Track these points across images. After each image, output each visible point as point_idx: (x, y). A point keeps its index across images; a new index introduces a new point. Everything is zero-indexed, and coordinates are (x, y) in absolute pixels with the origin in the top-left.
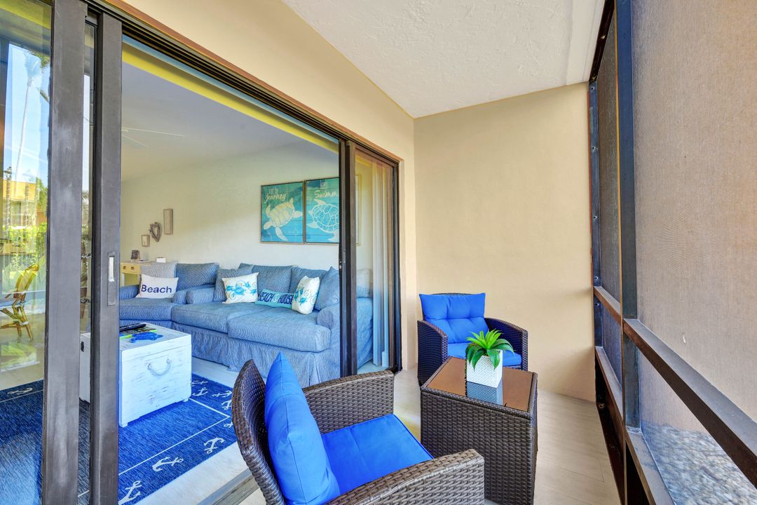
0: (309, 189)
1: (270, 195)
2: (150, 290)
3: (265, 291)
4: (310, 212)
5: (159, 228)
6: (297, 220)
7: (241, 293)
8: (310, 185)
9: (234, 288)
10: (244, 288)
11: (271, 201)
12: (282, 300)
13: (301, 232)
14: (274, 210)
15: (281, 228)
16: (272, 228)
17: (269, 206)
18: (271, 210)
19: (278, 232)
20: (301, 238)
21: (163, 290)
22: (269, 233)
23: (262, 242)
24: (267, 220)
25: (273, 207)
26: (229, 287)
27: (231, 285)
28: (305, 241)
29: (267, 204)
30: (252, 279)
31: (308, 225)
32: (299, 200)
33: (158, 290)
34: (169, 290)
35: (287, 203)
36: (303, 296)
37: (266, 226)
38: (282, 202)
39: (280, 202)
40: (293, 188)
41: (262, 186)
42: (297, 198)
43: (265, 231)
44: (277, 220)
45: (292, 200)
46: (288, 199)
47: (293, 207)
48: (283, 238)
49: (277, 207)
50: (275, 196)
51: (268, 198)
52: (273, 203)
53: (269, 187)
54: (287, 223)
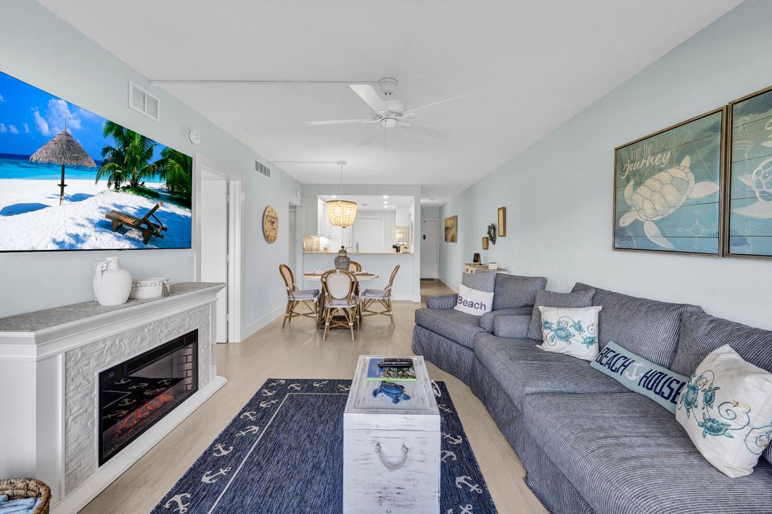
0: (740, 122)
1: (634, 161)
2: (465, 303)
3: (611, 345)
4: (745, 179)
5: (495, 229)
6: (699, 203)
7: (567, 338)
8: (745, 112)
9: (555, 327)
10: (572, 330)
11: (635, 173)
12: (650, 380)
13: (715, 228)
14: (642, 189)
15: (655, 222)
16: (637, 225)
17: (632, 182)
18: (634, 189)
19: (651, 231)
20: (714, 245)
21: (477, 306)
22: (630, 233)
23: (615, 249)
24: (628, 209)
25: (638, 184)
26: (547, 323)
27: (550, 321)
28: (726, 253)
29: (628, 180)
30: (588, 317)
31: (735, 210)
32: (709, 157)
33: (472, 305)
34: (483, 307)
35: (674, 171)
36: (713, 412)
37: (625, 221)
38: (661, 170)
39: (654, 170)
40: (689, 133)
41: (617, 149)
42: (701, 153)
43: (623, 230)
44: (648, 207)
45: (686, 161)
46: (676, 161)
47: (692, 176)
48: (664, 244)
49: (648, 182)
50: (643, 161)
51: (629, 168)
52: (640, 175)
53: (631, 147)
54: (672, 211)
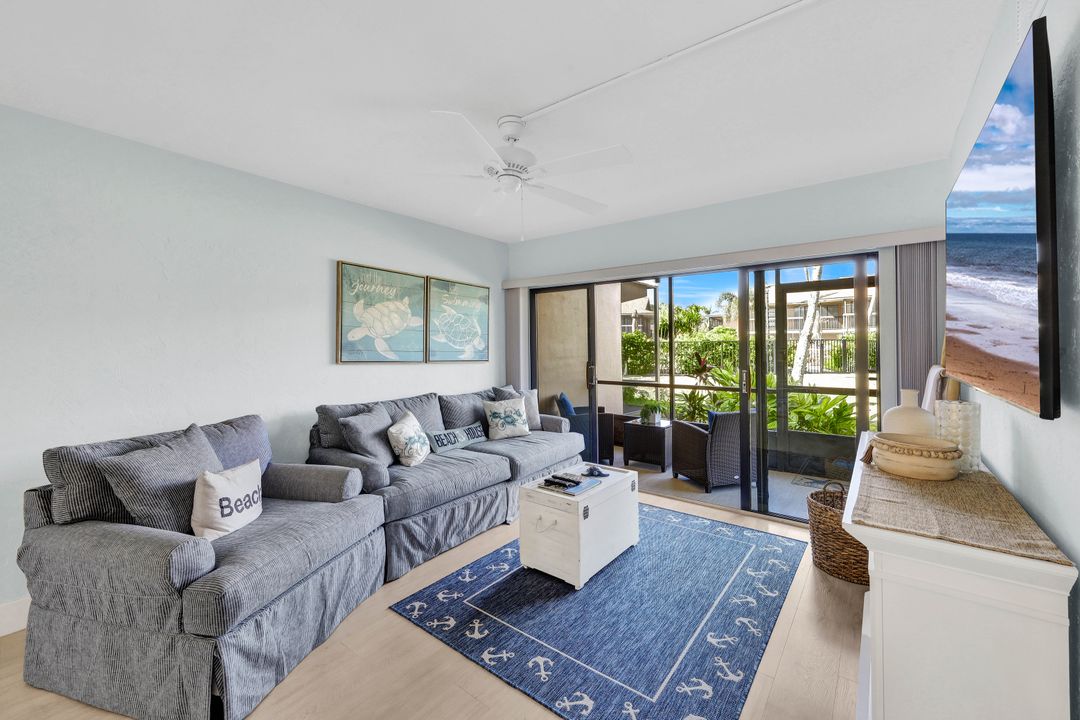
0: (433, 290)
1: (363, 283)
2: (239, 505)
4: (435, 321)
6: (414, 329)
8: (436, 285)
11: (365, 294)
13: (420, 346)
14: (370, 310)
15: (386, 340)
17: (362, 301)
18: (365, 308)
19: (381, 347)
20: (420, 356)
22: (360, 348)
23: (342, 362)
25: (369, 304)
28: (426, 360)
29: (357, 297)
31: (433, 338)
32: (419, 302)
33: (250, 501)
35: (398, 304)
37: (354, 336)
38: (388, 300)
39: (383, 298)
40: (409, 282)
41: (339, 262)
42: (414, 299)
43: (350, 344)
44: (378, 325)
45: (406, 300)
46: (400, 297)
47: (410, 311)
48: (392, 356)
49: (378, 306)
50: (374, 287)
51: (359, 287)
52: (370, 298)
53: (361, 269)
54: (397, 332)
